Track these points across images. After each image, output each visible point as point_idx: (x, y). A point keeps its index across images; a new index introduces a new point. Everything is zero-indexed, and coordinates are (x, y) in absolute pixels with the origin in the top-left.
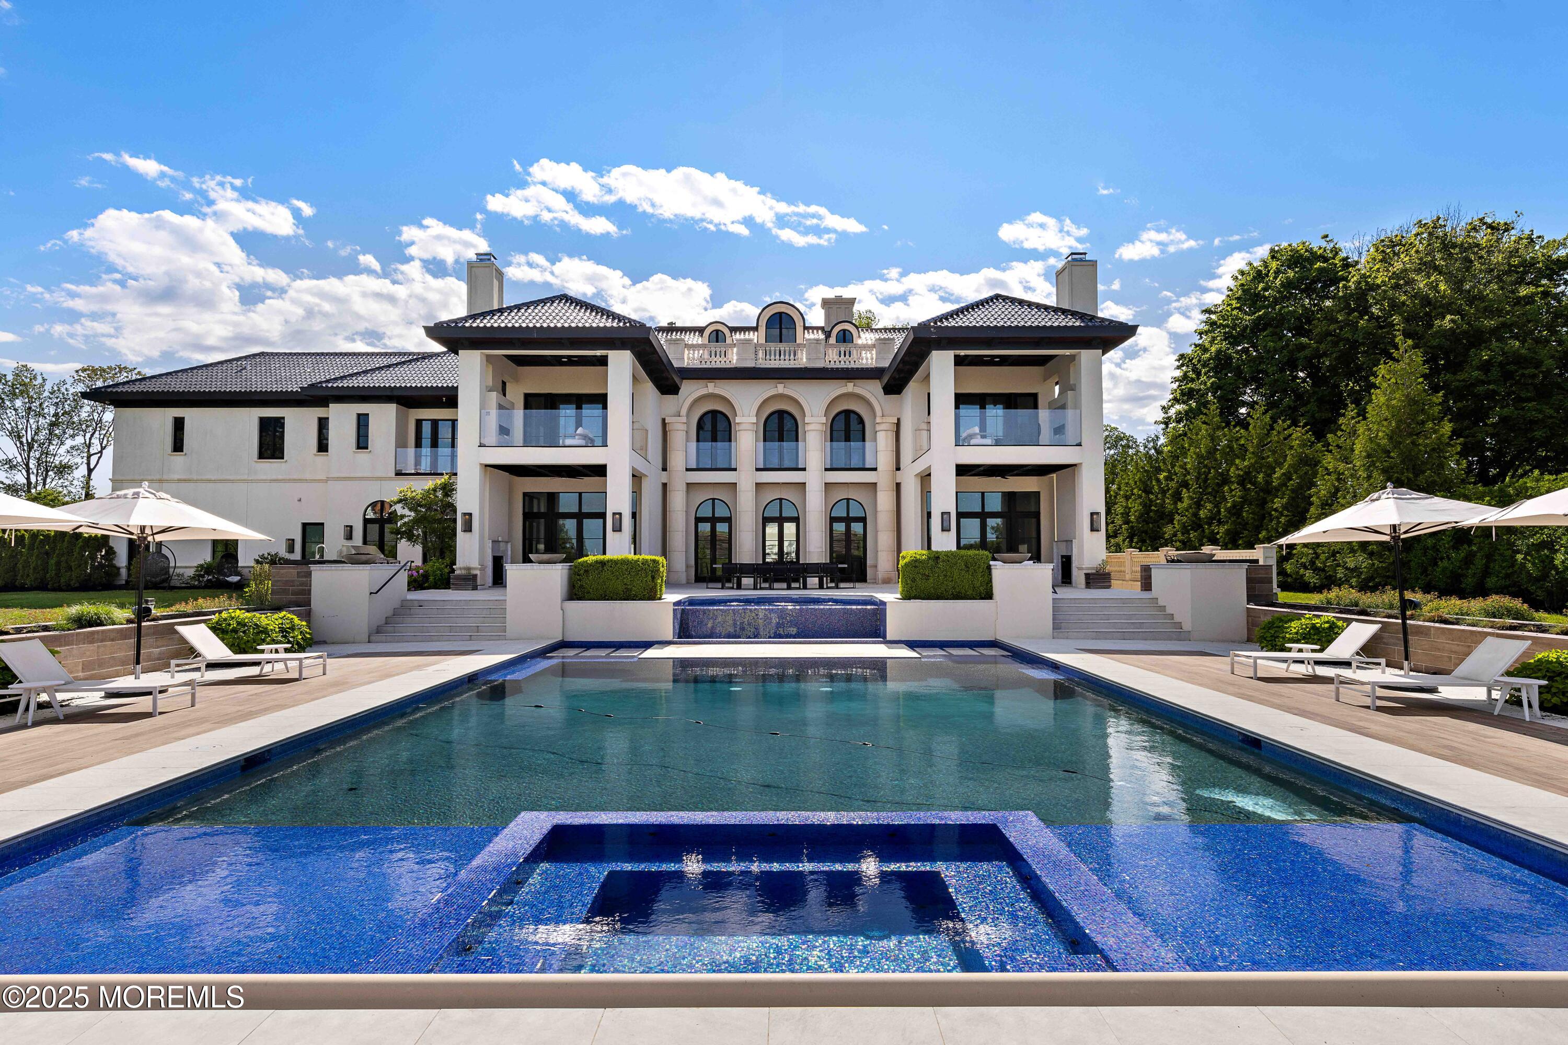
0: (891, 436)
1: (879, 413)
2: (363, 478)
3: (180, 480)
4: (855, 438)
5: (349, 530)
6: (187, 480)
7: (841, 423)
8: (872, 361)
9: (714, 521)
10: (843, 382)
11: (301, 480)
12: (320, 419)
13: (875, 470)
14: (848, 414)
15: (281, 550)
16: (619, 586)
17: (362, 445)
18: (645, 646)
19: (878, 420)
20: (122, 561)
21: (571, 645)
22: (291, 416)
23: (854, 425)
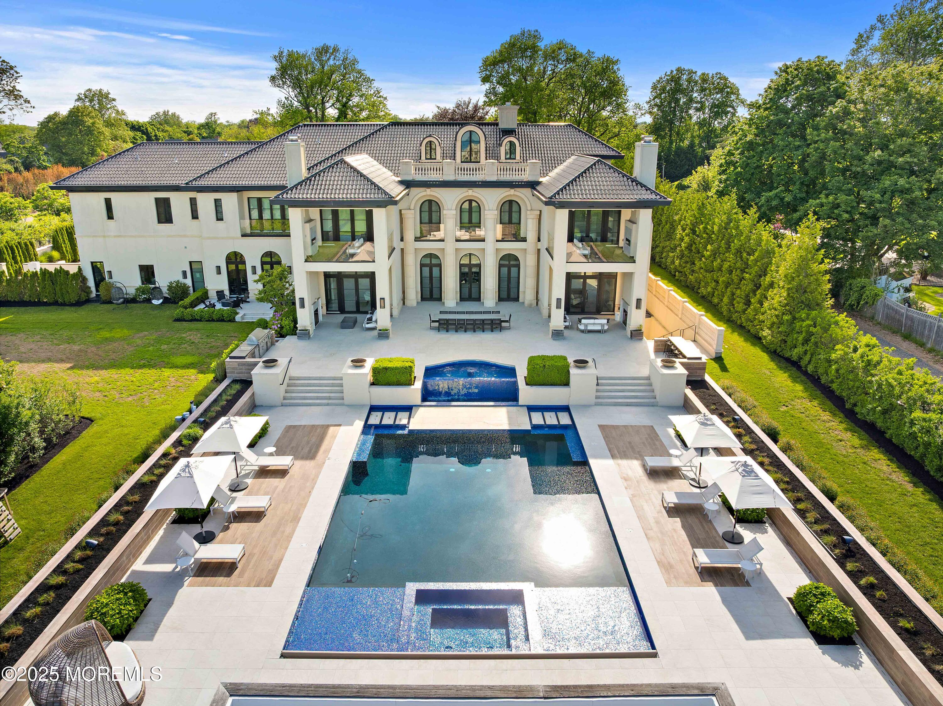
0: (536, 222)
1: (529, 208)
2: (223, 238)
3: (115, 236)
4: (515, 216)
5: (218, 269)
6: (119, 236)
7: (507, 207)
8: (526, 177)
9: (431, 266)
10: (508, 189)
11: (185, 236)
12: (191, 199)
13: (526, 241)
14: (511, 202)
15: (180, 278)
16: (394, 379)
17: (219, 218)
18: (409, 409)
19: (528, 212)
20: (91, 283)
21: (373, 409)
22: (173, 197)
23: (515, 208)
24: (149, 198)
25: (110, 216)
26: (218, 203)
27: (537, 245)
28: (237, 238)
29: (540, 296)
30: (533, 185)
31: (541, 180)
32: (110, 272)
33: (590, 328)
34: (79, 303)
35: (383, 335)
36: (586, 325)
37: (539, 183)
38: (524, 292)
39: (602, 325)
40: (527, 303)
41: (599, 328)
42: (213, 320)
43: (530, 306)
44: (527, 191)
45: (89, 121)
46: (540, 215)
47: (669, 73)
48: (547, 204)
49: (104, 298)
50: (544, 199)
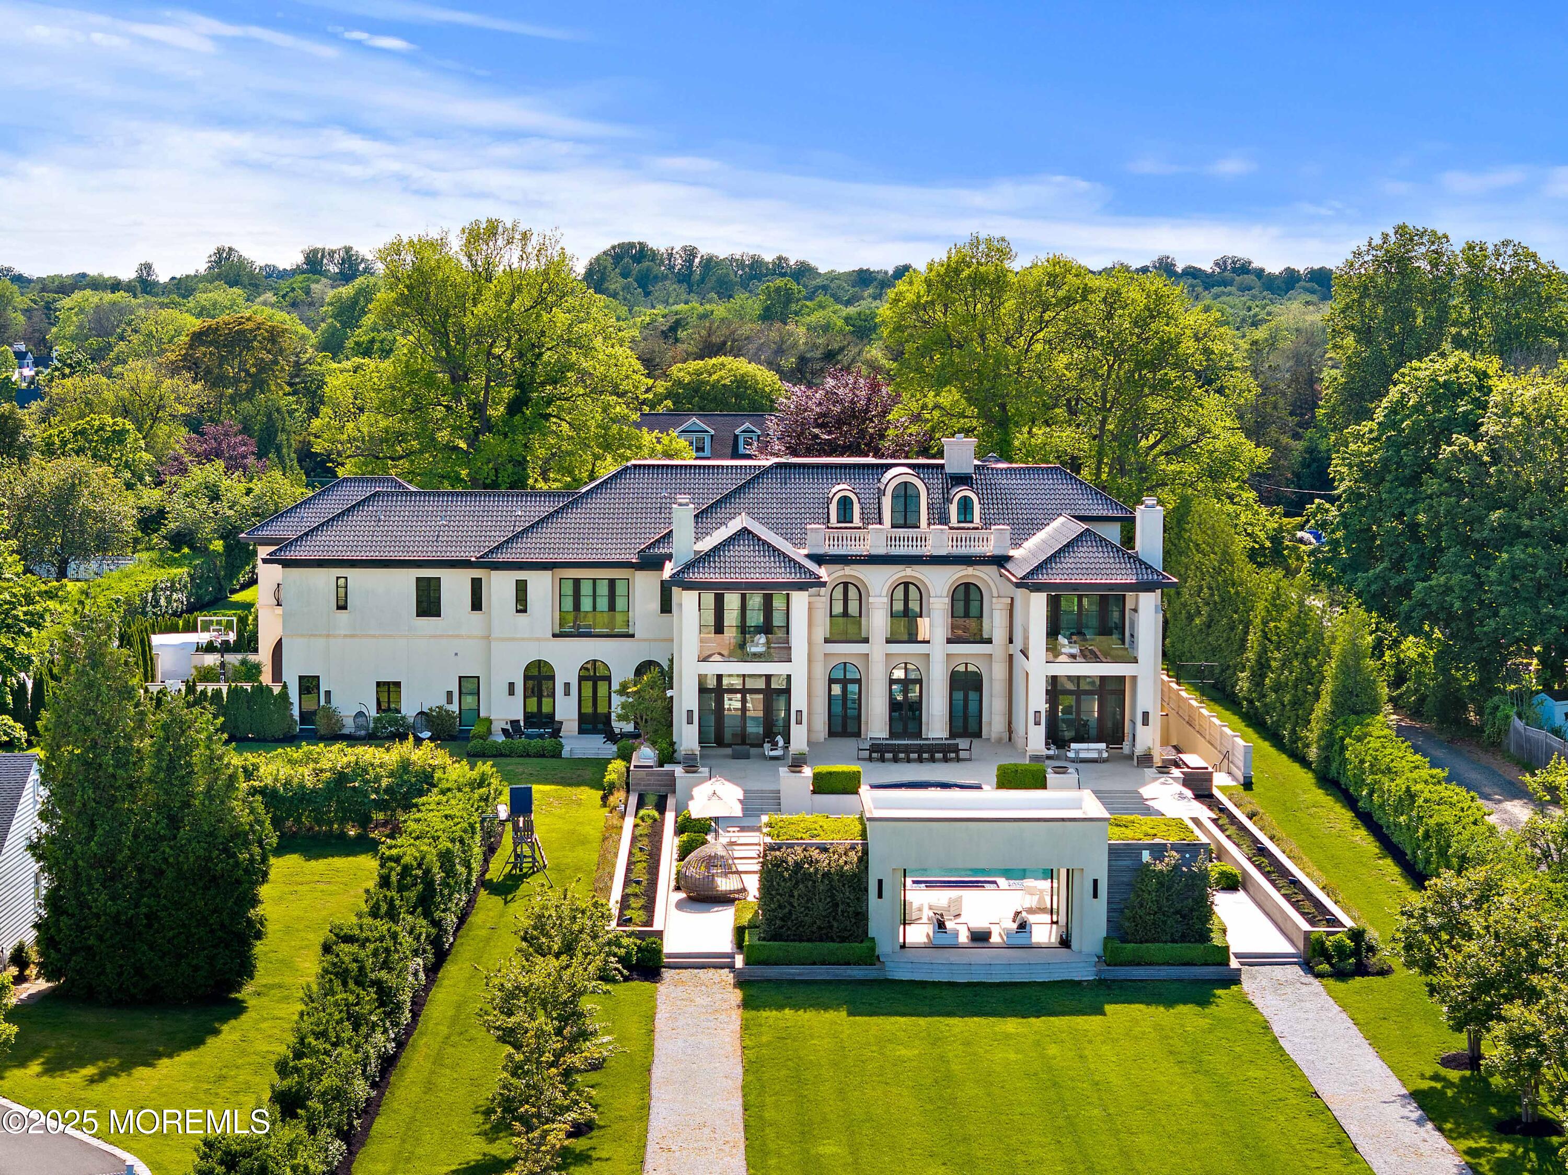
0: (1006, 614)
1: (995, 594)
2: (523, 639)
3: (345, 636)
4: (974, 605)
5: (511, 686)
6: (352, 636)
7: (961, 594)
8: (989, 548)
9: (845, 682)
10: (964, 567)
11: (457, 636)
12: (473, 579)
13: (991, 642)
14: (967, 585)
15: (442, 701)
16: (840, 787)
17: (522, 609)
19: (994, 600)
20: (296, 710)
22: (447, 576)
23: (974, 595)
24: (407, 579)
25: (341, 606)
26: (521, 587)
27: (1007, 649)
28: (547, 640)
29: (1014, 725)
30: (1001, 561)
31: (1011, 553)
32: (328, 693)
33: (1083, 755)
35: (800, 760)
36: (1077, 752)
37: (1008, 558)
38: (990, 723)
39: (1100, 751)
40: (994, 736)
41: (1095, 755)
42: (528, 756)
43: (999, 741)
44: (992, 570)
46: (1012, 604)
47: (1377, 241)
48: (1018, 585)
49: (322, 732)
50: (1014, 580)
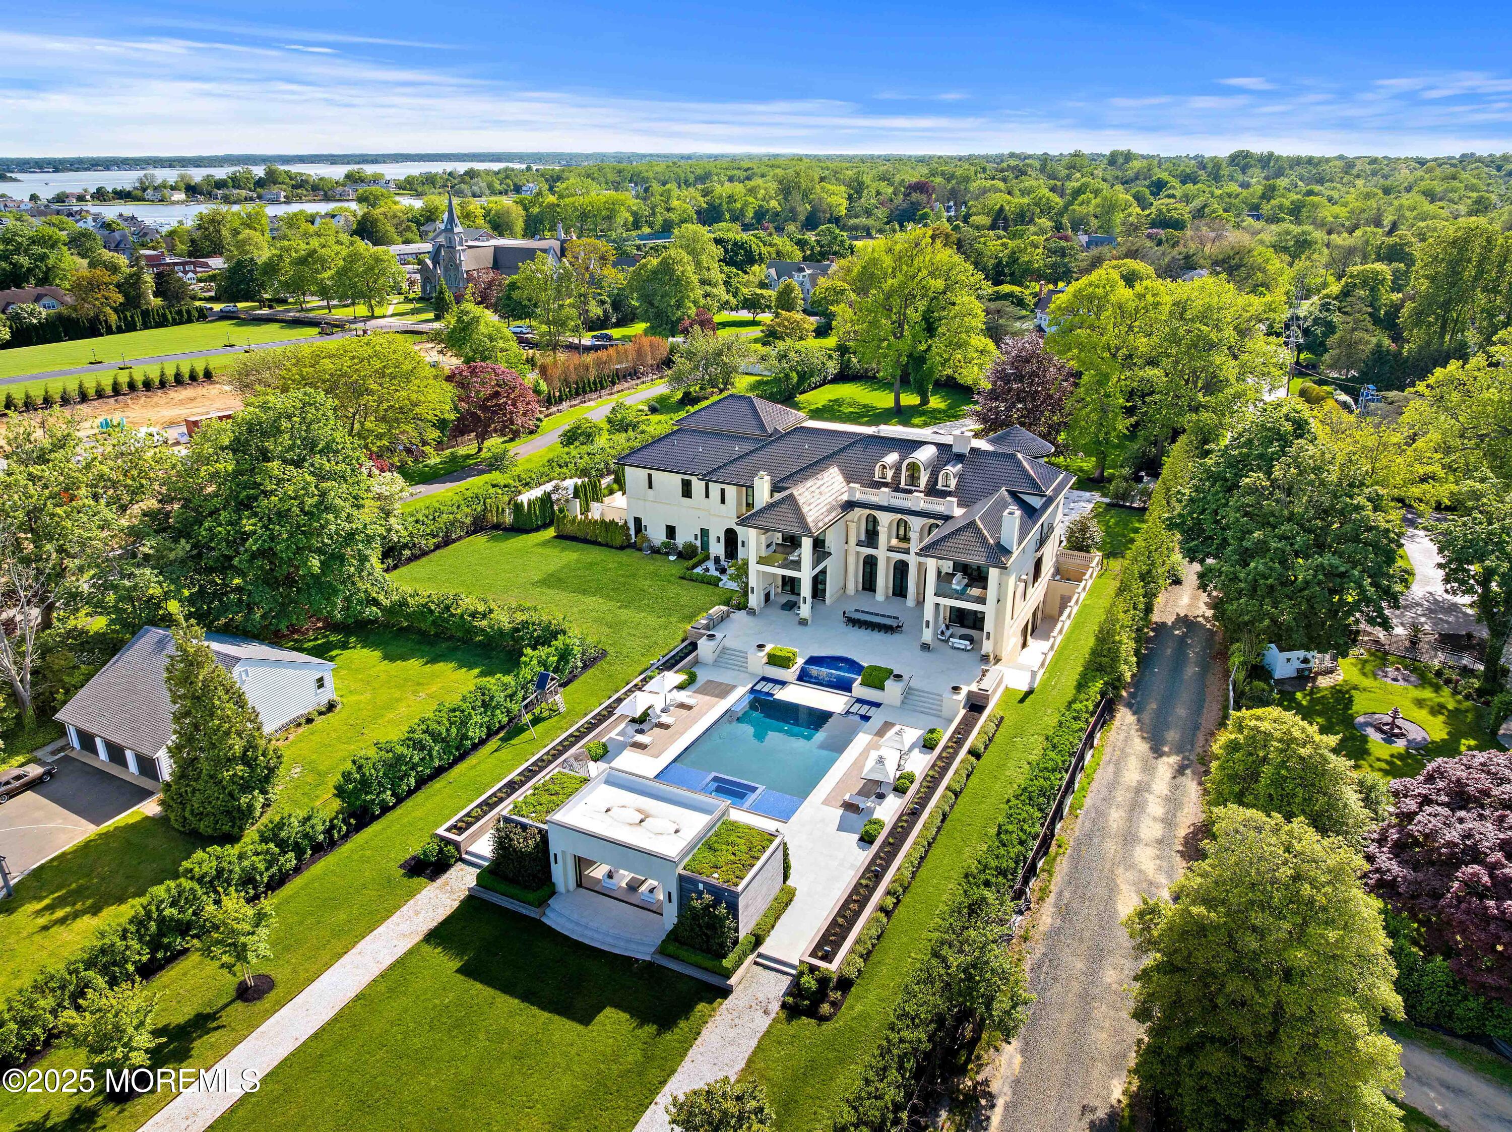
2: (724, 517)
3: (652, 501)
5: (719, 539)
6: (655, 501)
8: (943, 510)
9: (872, 564)
10: (928, 518)
11: (699, 509)
12: (706, 483)
15: (692, 539)
17: (723, 501)
18: (783, 683)
20: (632, 532)
21: (764, 679)
22: (694, 480)
24: (678, 478)
25: (650, 487)
26: (723, 491)
28: (734, 521)
30: (947, 518)
31: (955, 514)
32: (646, 527)
34: (622, 548)
35: (803, 622)
37: (952, 517)
42: (701, 583)
45: (679, 269)
49: (640, 546)
